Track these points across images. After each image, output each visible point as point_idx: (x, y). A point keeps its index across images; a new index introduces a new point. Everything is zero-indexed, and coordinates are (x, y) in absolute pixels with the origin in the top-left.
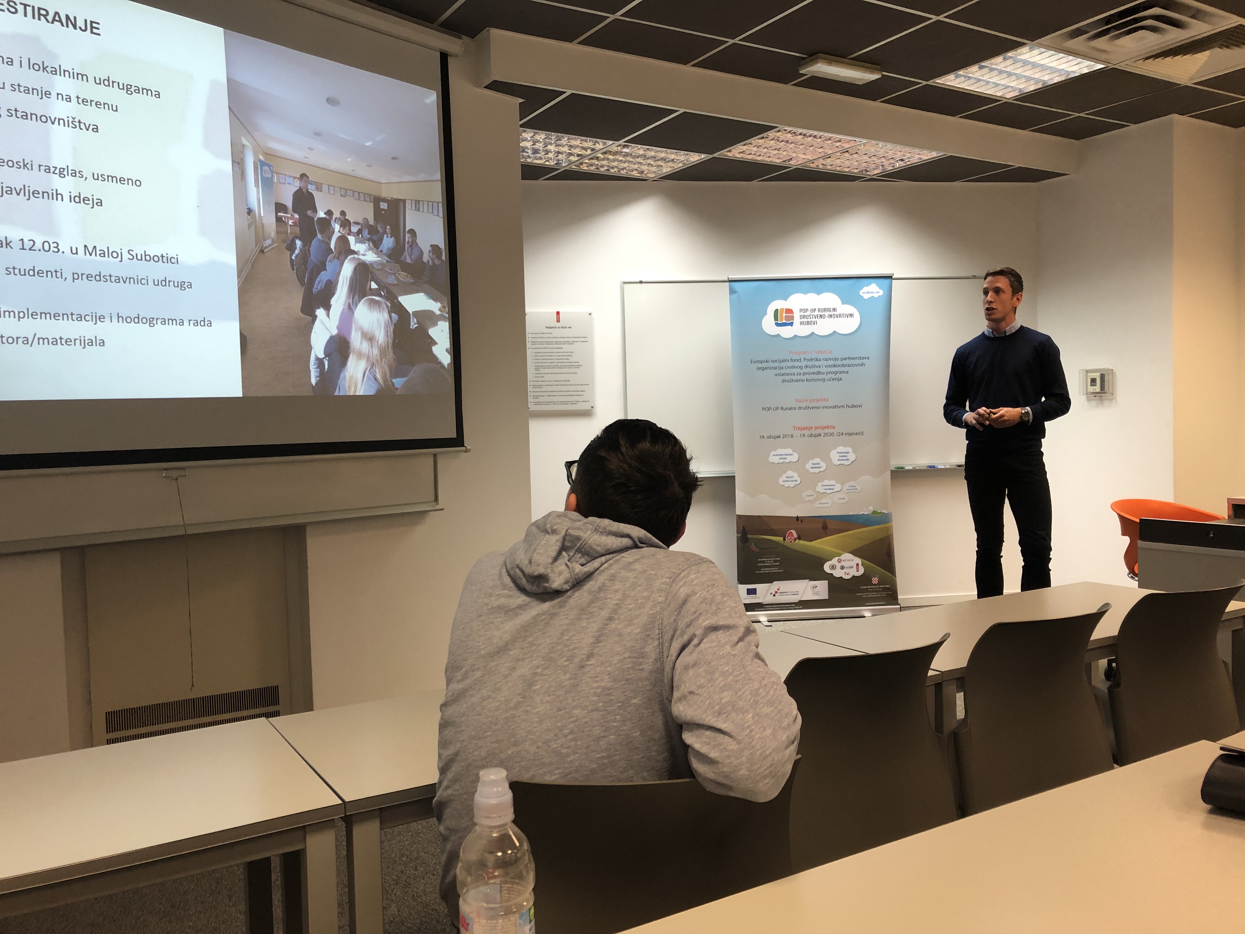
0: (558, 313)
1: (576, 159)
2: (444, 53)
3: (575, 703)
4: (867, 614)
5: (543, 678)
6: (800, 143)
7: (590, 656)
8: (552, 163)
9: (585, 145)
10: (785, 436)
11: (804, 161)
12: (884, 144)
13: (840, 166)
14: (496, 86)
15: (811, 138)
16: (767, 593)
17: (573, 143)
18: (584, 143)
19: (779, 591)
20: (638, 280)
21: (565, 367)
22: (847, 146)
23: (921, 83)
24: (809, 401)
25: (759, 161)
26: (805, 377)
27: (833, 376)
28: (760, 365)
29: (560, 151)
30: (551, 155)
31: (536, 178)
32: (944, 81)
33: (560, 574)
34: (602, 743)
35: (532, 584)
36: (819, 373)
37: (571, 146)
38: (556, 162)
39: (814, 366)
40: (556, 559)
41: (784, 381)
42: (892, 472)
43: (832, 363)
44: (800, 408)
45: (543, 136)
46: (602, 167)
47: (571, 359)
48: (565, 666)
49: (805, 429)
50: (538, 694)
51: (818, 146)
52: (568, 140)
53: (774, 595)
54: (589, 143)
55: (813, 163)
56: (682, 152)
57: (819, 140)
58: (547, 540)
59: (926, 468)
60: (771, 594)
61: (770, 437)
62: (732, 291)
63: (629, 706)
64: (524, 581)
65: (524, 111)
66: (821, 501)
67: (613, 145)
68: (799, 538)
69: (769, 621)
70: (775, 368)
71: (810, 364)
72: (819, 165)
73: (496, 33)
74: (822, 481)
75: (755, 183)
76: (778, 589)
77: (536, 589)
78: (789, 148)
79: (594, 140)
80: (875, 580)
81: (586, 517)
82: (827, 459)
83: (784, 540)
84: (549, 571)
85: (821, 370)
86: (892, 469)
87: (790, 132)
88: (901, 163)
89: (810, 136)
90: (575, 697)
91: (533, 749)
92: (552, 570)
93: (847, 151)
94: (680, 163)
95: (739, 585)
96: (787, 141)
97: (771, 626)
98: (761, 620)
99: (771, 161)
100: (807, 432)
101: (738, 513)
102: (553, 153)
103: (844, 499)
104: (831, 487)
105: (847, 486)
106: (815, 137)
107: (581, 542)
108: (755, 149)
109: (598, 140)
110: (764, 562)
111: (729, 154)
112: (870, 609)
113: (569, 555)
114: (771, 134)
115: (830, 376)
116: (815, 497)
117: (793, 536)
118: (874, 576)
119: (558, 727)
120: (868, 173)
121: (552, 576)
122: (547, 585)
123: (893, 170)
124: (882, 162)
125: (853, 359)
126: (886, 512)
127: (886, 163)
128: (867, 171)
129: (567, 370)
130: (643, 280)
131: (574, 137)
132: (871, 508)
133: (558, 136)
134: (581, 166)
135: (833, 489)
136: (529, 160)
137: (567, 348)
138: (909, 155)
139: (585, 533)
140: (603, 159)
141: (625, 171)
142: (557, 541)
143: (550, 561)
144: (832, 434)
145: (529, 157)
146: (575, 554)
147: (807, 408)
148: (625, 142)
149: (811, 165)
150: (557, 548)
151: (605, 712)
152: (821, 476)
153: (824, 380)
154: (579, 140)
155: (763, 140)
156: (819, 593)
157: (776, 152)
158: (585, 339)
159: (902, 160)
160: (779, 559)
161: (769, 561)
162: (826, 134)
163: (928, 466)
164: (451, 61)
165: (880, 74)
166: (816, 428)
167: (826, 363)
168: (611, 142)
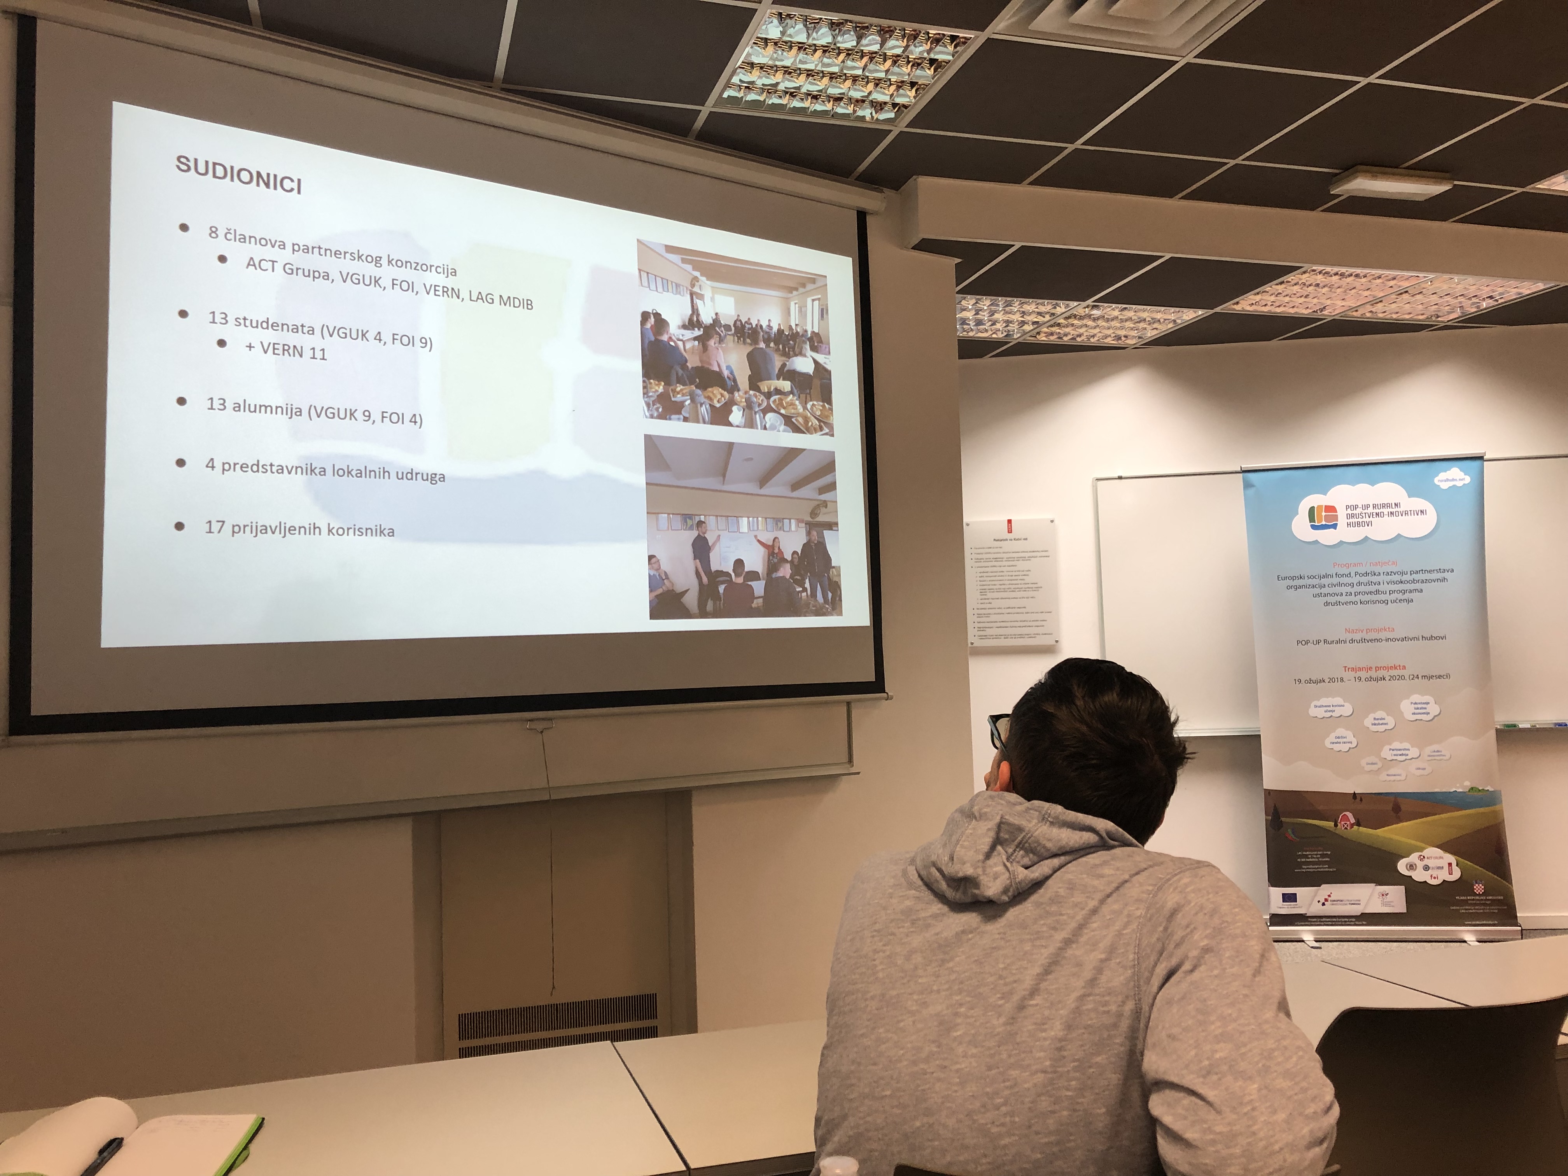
0: (1010, 521)
1: (1031, 327)
2: (861, 212)
3: (1012, 1060)
4: (1470, 938)
5: (968, 1020)
6: (1336, 286)
7: (1034, 992)
8: (1000, 335)
9: (1042, 309)
10: (1332, 680)
11: (1344, 309)
12: (1462, 277)
13: (1397, 313)
14: (926, 246)
15: (1352, 278)
16: (1313, 900)
17: (1027, 308)
18: (1040, 307)
19: (1332, 898)
20: (1116, 476)
21: (1020, 590)
22: (1405, 284)
23: (1512, 191)
24: (1365, 632)
25: (1280, 313)
26: (1358, 598)
27: (1400, 596)
28: (1291, 583)
29: (1010, 319)
30: (998, 326)
31: (981, 356)
32: (1548, 185)
33: (996, 877)
34: (1050, 1121)
35: (956, 889)
36: (1377, 592)
37: (1023, 312)
38: (1005, 334)
39: (1370, 583)
40: (988, 856)
41: (1327, 604)
42: (1498, 731)
43: (1397, 578)
44: (1352, 641)
45: (988, 303)
46: (1066, 335)
47: (1028, 579)
48: (1000, 1006)
49: (1360, 669)
50: (960, 1043)
51: (1363, 287)
52: (1019, 305)
53: (1323, 904)
54: (1046, 306)
55: (1357, 311)
56: (1173, 309)
57: (1364, 280)
58: (974, 829)
59: (1552, 726)
60: (1319, 901)
61: (1310, 681)
62: (1247, 485)
63: (1090, 1067)
64: (943, 886)
65: (961, 273)
66: (1391, 772)
67: (1078, 307)
68: (1358, 824)
69: (1316, 941)
70: (1314, 586)
71: (1364, 579)
72: (1365, 313)
73: (924, 181)
74: (1390, 744)
75: (1275, 343)
76: (1329, 896)
77: (963, 897)
78: (1321, 294)
79: (1054, 302)
80: (1479, 888)
81: (1029, 801)
82: (1397, 713)
83: (1336, 825)
84: (980, 871)
85: (1381, 588)
86: (1498, 727)
87: (1320, 273)
88: (1491, 301)
89: (1351, 275)
90: (1012, 1050)
91: (951, 1122)
92: (984, 871)
93: (1406, 292)
94: (1169, 323)
95: (1271, 888)
96: (1318, 285)
97: (1320, 948)
98: (1304, 939)
99: (1296, 313)
100: (1363, 674)
101: (1264, 788)
102: (1002, 322)
103: (1424, 769)
104: (1404, 752)
105: (1428, 750)
106: (1357, 276)
107: (1024, 834)
108: (1273, 298)
109: (1058, 302)
110: (1306, 856)
111: (1235, 307)
112: (1471, 931)
113: (1006, 852)
114: (1291, 277)
115: (1394, 596)
116: (1380, 765)
117: (1349, 821)
118: (1476, 883)
119: (987, 1093)
120: (1439, 319)
121: (984, 880)
122: (976, 891)
123: (1476, 312)
124: (1460, 303)
125: (1430, 572)
126: (1491, 789)
127: (1467, 303)
128: (1438, 317)
129: (1022, 594)
130: (1124, 475)
131: (1027, 300)
132: (1468, 784)
133: (1006, 301)
134: (1037, 336)
135: (1407, 755)
136: (971, 334)
137: (1022, 565)
138: (1501, 290)
139: (1030, 821)
140: (1067, 326)
141: (1096, 339)
142: (989, 830)
143: (981, 857)
144: (1402, 677)
145: (972, 330)
146: (1015, 851)
147: (1363, 640)
148: (1094, 302)
149: (1355, 314)
150: (988, 840)
151: (1055, 1075)
152: (1387, 736)
153: (1386, 602)
154: (1034, 304)
155: (1283, 286)
156: (1392, 904)
157: (1302, 300)
158: (1045, 554)
159: (1491, 297)
160: (1329, 853)
161: (1314, 855)
162: (1374, 272)
163: (1556, 724)
164: (870, 220)
165: (1451, 183)
166: (1377, 669)
167: (1389, 578)
168: (1076, 303)
